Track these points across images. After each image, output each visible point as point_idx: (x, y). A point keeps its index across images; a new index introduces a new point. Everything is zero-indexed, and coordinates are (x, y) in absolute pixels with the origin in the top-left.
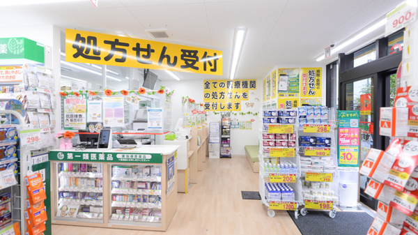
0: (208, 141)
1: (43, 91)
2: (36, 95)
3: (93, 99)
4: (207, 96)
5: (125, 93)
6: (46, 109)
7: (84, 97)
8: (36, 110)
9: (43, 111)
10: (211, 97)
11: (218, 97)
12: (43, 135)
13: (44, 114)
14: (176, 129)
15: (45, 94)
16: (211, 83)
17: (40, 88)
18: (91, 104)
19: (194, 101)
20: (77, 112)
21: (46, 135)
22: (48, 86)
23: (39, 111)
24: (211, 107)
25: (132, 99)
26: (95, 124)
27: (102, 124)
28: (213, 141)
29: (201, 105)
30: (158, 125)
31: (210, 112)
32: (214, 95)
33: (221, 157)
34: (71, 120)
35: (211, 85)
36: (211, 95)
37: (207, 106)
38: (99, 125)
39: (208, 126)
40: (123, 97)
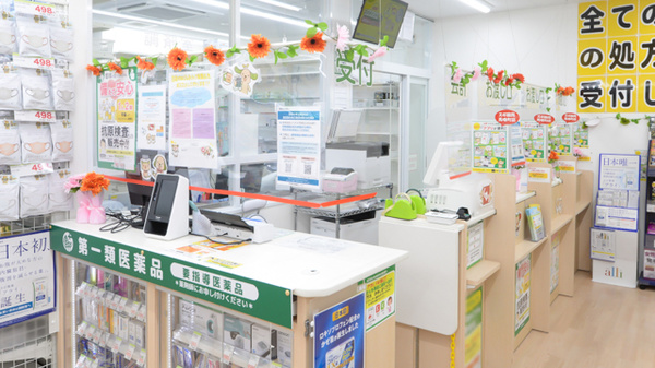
0: (587, 219)
1: (30, 63)
2: (11, 75)
3: (149, 81)
4: (589, 58)
5: (215, 56)
6: (39, 113)
7: (133, 75)
8: (11, 114)
9: (32, 117)
10: (608, 60)
11: (637, 62)
12: (34, 181)
13: (38, 124)
14: (427, 179)
15: (38, 71)
16: (607, 11)
17: (25, 55)
18: (144, 95)
19: (519, 78)
20: (119, 120)
21: (41, 181)
22: (47, 51)
23: (18, 117)
24: (604, 99)
25: (235, 74)
26: (152, 154)
27: (167, 155)
28: (607, 222)
29: (564, 92)
30: (308, 170)
31: (603, 118)
32: (621, 54)
33: (641, 287)
34: (110, 143)
35: (608, 21)
36: (606, 54)
37: (590, 96)
38: (160, 158)
39: (590, 166)
40: (212, 70)
